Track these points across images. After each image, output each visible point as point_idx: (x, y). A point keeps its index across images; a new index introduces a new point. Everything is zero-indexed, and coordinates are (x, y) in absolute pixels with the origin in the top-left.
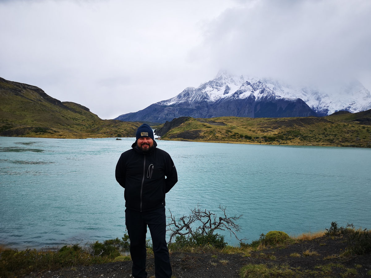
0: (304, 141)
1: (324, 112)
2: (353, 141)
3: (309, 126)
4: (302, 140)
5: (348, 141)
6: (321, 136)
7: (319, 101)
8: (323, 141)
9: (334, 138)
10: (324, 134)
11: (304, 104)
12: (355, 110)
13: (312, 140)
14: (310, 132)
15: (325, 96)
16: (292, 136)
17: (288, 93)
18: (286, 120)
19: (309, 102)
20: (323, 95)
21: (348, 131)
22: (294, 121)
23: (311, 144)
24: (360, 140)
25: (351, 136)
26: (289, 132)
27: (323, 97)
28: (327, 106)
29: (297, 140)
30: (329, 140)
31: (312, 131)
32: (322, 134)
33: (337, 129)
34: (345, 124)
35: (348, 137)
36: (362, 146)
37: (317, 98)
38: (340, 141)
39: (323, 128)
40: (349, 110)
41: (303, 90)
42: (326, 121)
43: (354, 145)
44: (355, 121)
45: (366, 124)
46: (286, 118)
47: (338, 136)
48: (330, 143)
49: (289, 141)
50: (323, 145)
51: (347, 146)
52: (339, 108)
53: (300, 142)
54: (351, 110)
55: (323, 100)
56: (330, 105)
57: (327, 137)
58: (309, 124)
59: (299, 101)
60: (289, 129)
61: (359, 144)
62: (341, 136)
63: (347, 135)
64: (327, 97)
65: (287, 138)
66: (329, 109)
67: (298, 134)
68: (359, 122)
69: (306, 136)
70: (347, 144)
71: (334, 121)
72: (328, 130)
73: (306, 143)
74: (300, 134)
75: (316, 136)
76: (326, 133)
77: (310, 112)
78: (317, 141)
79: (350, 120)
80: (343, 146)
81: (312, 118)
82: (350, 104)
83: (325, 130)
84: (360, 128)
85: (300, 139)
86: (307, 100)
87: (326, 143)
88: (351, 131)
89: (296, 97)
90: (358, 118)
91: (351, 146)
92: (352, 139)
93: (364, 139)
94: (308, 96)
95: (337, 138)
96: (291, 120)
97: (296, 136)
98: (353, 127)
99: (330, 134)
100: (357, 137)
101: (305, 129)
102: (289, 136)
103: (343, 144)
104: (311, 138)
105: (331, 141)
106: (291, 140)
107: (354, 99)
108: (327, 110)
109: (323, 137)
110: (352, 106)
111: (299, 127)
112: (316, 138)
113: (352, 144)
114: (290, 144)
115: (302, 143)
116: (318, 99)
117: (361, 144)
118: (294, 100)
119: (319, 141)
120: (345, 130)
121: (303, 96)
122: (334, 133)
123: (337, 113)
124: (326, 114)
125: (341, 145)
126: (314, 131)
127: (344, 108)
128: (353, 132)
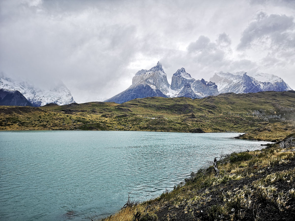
0: (22, 126)
1: (38, 103)
2: (60, 126)
3: (27, 114)
4: (20, 126)
5: (56, 126)
6: (36, 123)
7: (34, 95)
8: (38, 126)
9: (46, 123)
10: (39, 120)
11: (21, 96)
12: (61, 103)
13: (29, 126)
14: (28, 119)
15: (39, 91)
16: (11, 122)
17: (7, 85)
18: (6, 108)
19: (26, 94)
20: (38, 90)
21: (57, 119)
22: (13, 109)
23: (28, 129)
24: (65, 125)
25: (59, 122)
26: (8, 119)
27: (37, 92)
28: (41, 99)
29: (16, 125)
30: (43, 125)
31: (29, 118)
32: (38, 121)
33: (49, 117)
34: (55, 113)
35: (57, 122)
36: (66, 129)
37: (32, 92)
38: (51, 126)
39: (39, 115)
40: (57, 103)
41: (20, 84)
42: (40, 110)
43: (61, 129)
44: (62, 111)
45: (69, 114)
46: (5, 106)
47: (50, 122)
48: (44, 127)
49: (7, 127)
50: (38, 129)
51: (56, 130)
52: (50, 101)
53: (19, 127)
54: (58, 103)
55: (37, 94)
56: (43, 98)
57: (41, 123)
58: (26, 112)
59: (17, 92)
60: (8, 116)
61: (65, 128)
62: (52, 122)
63: (56, 121)
64: (41, 92)
65: (5, 124)
66: (42, 101)
67: (17, 121)
68: (64, 112)
69: (24, 123)
70: (56, 128)
71: (47, 111)
72: (42, 117)
73: (24, 128)
74: (19, 120)
75: (32, 122)
76: (41, 120)
77: (26, 103)
78: (33, 127)
79: (58, 111)
80: (53, 130)
81: (29, 108)
82: (57, 99)
83: (39, 117)
84: (66, 116)
85: (18, 125)
86: (24, 93)
87: (40, 128)
88: (59, 119)
89: (14, 89)
90: (63, 109)
91: (59, 130)
92: (60, 124)
93: (68, 124)
94: (25, 89)
95: (49, 124)
96: (10, 108)
97: (15, 122)
98: (61, 115)
99: (44, 121)
100: (63, 122)
101: (23, 116)
102: (8, 122)
103: (53, 128)
104: (28, 124)
105: (44, 126)
106: (10, 126)
107: (60, 96)
108: (40, 102)
109: (38, 123)
110: (59, 101)
111: (18, 114)
112: (32, 124)
113: (60, 128)
114: (9, 129)
115: (20, 128)
116: (34, 93)
117: (66, 128)
118: (12, 92)
119: (35, 126)
120: (55, 117)
121: (21, 89)
122: (47, 120)
123: (48, 105)
124: (40, 105)
125: (52, 129)
126: (31, 118)
127: (53, 102)
128: (60, 119)
